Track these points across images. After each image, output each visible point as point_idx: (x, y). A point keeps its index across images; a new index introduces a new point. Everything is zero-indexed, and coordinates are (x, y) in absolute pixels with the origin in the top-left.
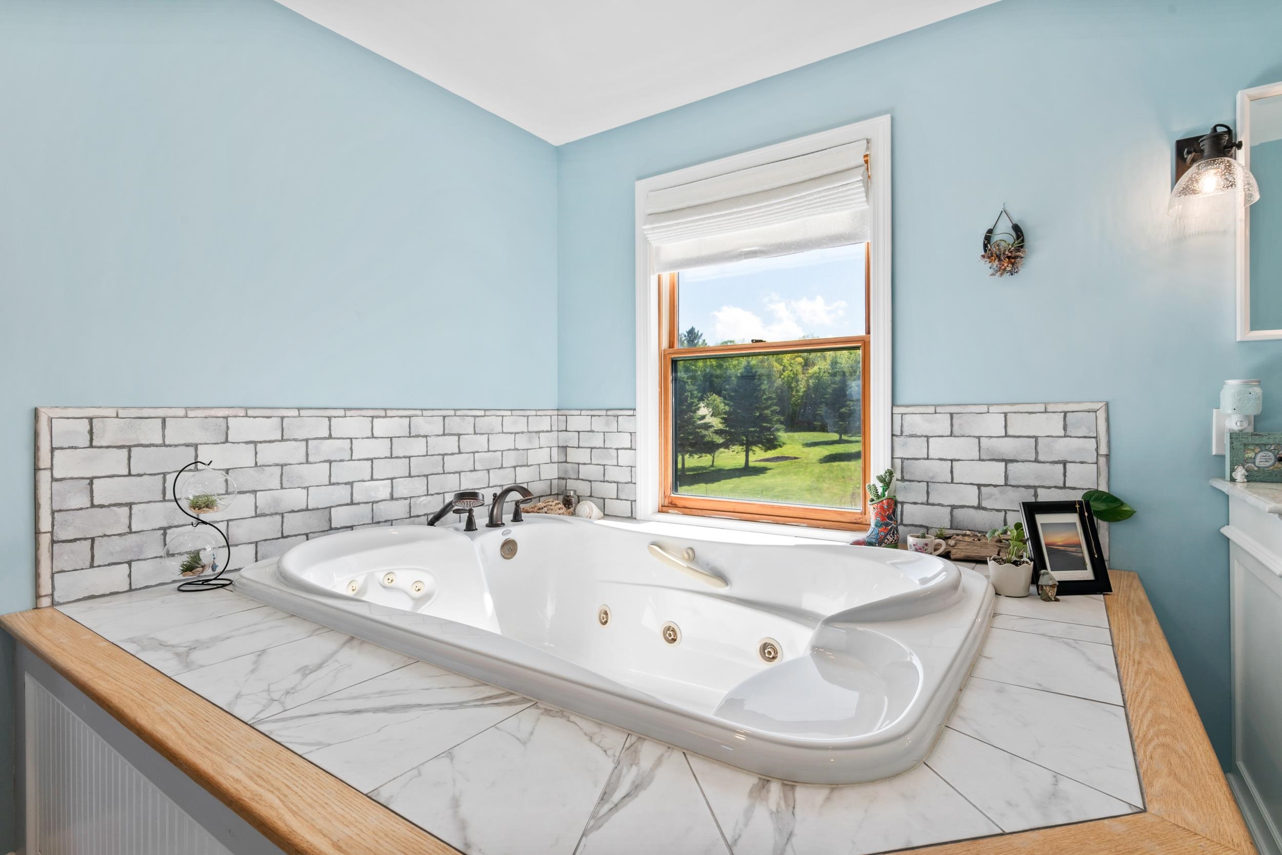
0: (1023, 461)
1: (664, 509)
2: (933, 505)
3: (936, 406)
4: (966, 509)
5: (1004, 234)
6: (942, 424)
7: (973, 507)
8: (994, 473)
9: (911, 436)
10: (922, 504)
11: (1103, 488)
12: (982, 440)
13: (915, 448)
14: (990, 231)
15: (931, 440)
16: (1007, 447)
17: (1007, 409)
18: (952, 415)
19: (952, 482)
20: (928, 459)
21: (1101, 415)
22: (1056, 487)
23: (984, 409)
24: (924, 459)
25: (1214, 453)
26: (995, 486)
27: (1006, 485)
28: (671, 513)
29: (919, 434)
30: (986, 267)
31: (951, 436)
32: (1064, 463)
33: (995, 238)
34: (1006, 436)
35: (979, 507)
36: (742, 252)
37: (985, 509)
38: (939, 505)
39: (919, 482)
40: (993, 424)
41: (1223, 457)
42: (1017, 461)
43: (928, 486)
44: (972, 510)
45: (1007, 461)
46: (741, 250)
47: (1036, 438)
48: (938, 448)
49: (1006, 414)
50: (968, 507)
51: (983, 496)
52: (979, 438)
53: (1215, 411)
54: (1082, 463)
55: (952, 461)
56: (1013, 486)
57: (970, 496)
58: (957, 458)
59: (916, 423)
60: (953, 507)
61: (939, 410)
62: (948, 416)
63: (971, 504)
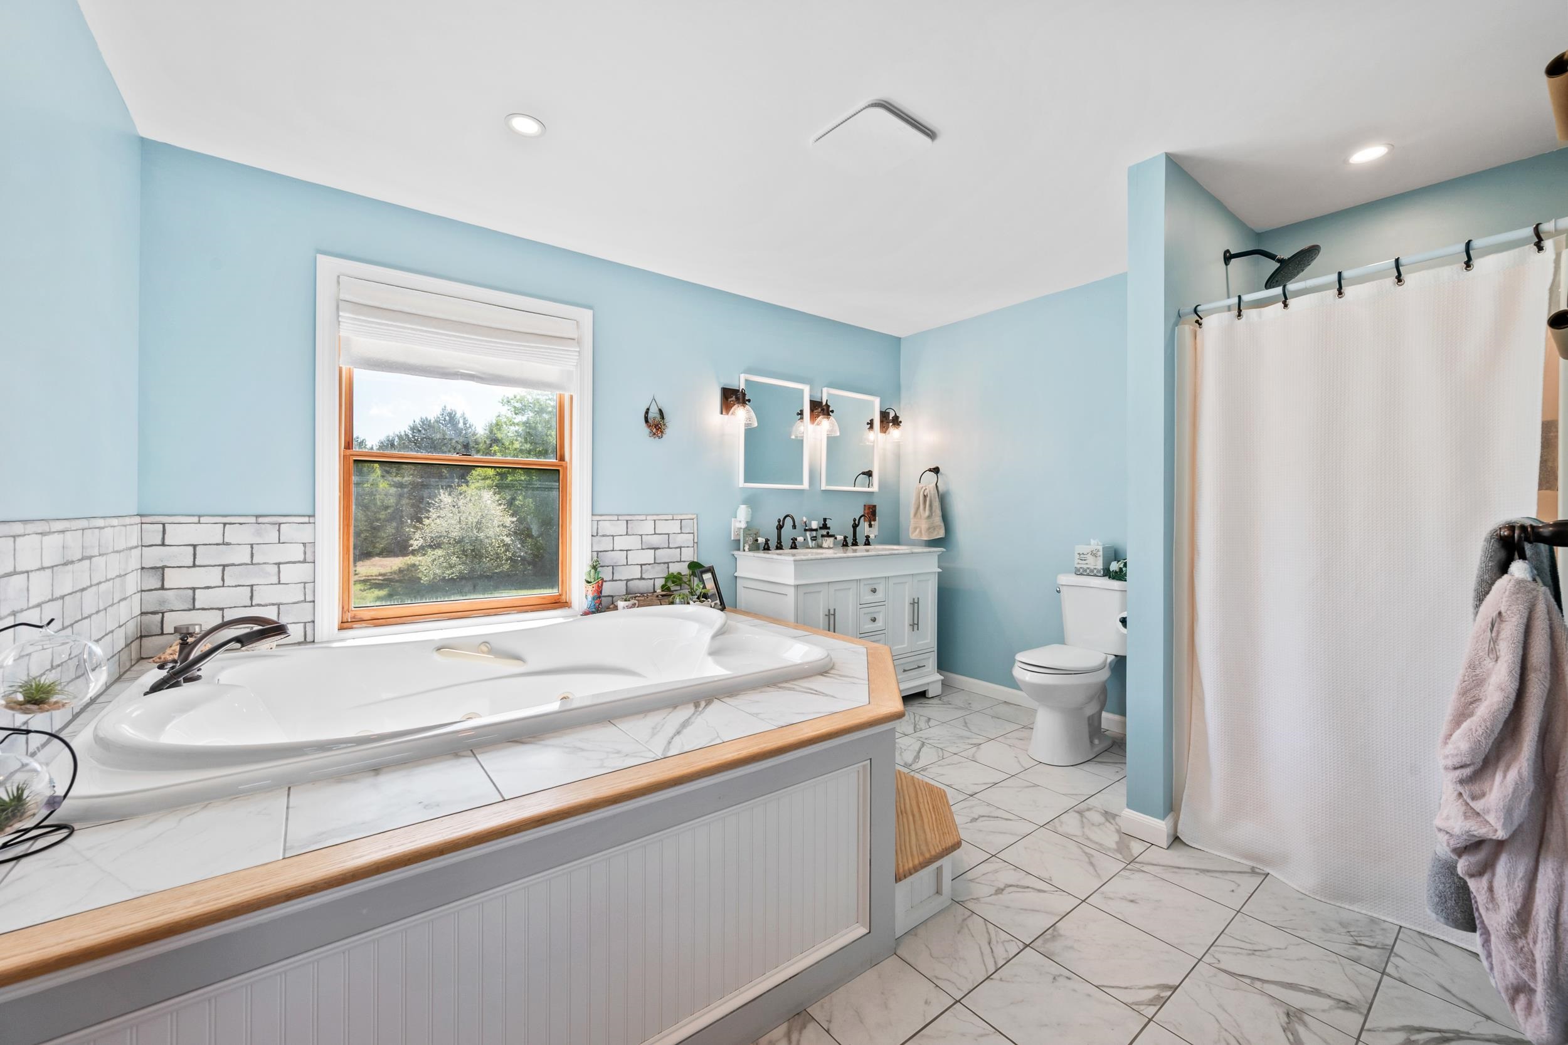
0: (663, 548)
1: (345, 625)
2: (616, 581)
3: (618, 515)
4: (635, 581)
5: (654, 413)
6: (621, 528)
7: (638, 579)
8: (648, 557)
9: (603, 536)
10: (610, 581)
11: (695, 560)
12: (643, 536)
13: (606, 544)
14: (648, 409)
15: (615, 538)
16: (655, 540)
17: (655, 517)
18: (627, 521)
19: (627, 564)
20: (613, 550)
21: (695, 520)
22: (677, 562)
23: (644, 518)
24: (611, 551)
25: (732, 539)
26: (649, 564)
27: (655, 563)
28: (355, 628)
29: (608, 534)
30: (645, 430)
31: (627, 535)
32: (680, 548)
33: (650, 415)
34: (655, 534)
35: (642, 579)
36: (458, 372)
37: (644, 579)
38: (619, 580)
39: (608, 566)
40: (648, 527)
41: (739, 540)
42: (660, 548)
43: (613, 568)
44: (637, 581)
45: (655, 549)
46: (457, 370)
47: (668, 534)
48: (620, 543)
49: (655, 521)
50: (636, 579)
51: (643, 571)
52: (641, 535)
53: (733, 519)
54: (688, 547)
55: (627, 551)
56: (658, 563)
57: (636, 572)
58: (630, 549)
59: (607, 527)
60: (628, 580)
61: (620, 518)
62: (625, 522)
63: (637, 577)
